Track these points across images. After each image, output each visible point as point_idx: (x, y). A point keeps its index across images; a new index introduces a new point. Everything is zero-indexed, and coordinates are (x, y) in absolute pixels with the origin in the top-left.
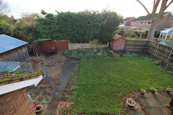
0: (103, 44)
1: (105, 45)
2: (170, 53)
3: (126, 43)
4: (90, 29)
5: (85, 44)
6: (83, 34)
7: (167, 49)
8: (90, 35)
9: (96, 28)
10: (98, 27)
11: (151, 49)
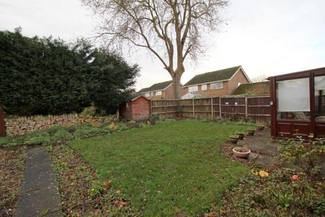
0: (108, 115)
1: (113, 116)
2: (211, 105)
3: (150, 106)
4: (78, 78)
5: (64, 116)
6: (59, 88)
7: (205, 102)
8: (79, 91)
9: (94, 77)
10: (97, 74)
11: (185, 110)
